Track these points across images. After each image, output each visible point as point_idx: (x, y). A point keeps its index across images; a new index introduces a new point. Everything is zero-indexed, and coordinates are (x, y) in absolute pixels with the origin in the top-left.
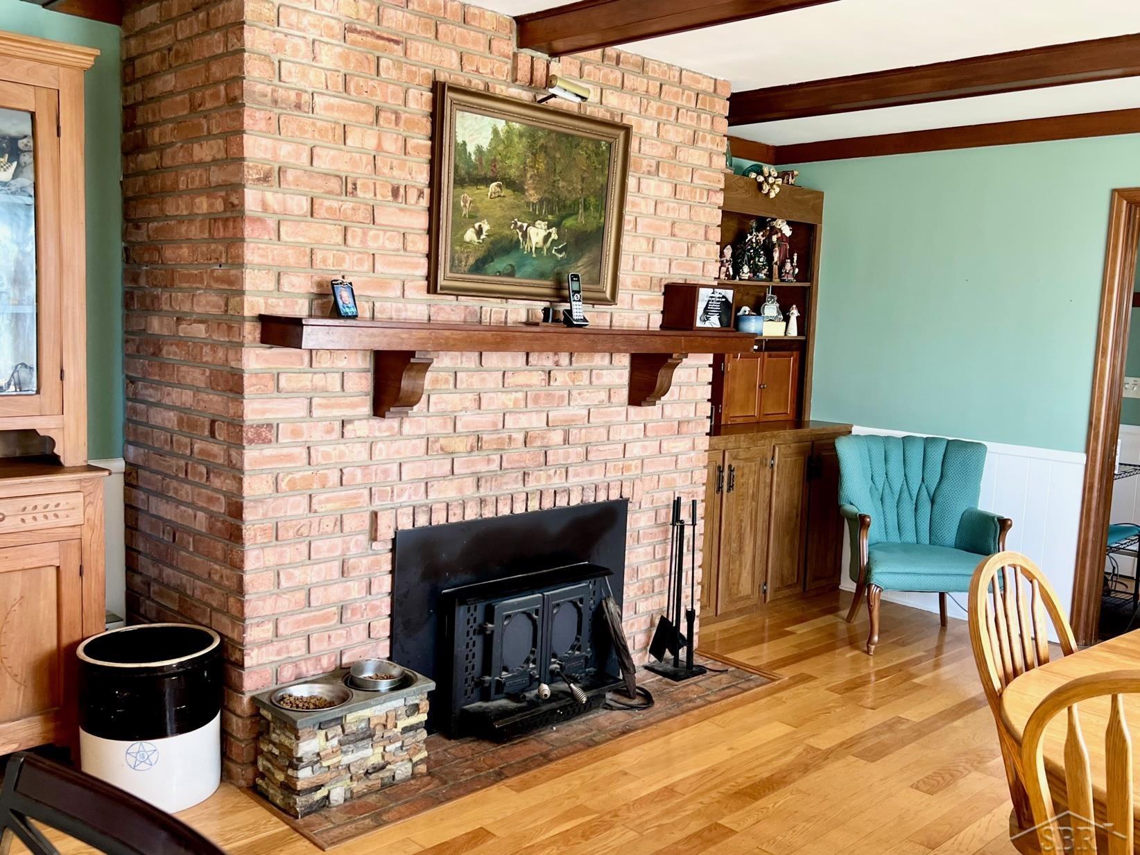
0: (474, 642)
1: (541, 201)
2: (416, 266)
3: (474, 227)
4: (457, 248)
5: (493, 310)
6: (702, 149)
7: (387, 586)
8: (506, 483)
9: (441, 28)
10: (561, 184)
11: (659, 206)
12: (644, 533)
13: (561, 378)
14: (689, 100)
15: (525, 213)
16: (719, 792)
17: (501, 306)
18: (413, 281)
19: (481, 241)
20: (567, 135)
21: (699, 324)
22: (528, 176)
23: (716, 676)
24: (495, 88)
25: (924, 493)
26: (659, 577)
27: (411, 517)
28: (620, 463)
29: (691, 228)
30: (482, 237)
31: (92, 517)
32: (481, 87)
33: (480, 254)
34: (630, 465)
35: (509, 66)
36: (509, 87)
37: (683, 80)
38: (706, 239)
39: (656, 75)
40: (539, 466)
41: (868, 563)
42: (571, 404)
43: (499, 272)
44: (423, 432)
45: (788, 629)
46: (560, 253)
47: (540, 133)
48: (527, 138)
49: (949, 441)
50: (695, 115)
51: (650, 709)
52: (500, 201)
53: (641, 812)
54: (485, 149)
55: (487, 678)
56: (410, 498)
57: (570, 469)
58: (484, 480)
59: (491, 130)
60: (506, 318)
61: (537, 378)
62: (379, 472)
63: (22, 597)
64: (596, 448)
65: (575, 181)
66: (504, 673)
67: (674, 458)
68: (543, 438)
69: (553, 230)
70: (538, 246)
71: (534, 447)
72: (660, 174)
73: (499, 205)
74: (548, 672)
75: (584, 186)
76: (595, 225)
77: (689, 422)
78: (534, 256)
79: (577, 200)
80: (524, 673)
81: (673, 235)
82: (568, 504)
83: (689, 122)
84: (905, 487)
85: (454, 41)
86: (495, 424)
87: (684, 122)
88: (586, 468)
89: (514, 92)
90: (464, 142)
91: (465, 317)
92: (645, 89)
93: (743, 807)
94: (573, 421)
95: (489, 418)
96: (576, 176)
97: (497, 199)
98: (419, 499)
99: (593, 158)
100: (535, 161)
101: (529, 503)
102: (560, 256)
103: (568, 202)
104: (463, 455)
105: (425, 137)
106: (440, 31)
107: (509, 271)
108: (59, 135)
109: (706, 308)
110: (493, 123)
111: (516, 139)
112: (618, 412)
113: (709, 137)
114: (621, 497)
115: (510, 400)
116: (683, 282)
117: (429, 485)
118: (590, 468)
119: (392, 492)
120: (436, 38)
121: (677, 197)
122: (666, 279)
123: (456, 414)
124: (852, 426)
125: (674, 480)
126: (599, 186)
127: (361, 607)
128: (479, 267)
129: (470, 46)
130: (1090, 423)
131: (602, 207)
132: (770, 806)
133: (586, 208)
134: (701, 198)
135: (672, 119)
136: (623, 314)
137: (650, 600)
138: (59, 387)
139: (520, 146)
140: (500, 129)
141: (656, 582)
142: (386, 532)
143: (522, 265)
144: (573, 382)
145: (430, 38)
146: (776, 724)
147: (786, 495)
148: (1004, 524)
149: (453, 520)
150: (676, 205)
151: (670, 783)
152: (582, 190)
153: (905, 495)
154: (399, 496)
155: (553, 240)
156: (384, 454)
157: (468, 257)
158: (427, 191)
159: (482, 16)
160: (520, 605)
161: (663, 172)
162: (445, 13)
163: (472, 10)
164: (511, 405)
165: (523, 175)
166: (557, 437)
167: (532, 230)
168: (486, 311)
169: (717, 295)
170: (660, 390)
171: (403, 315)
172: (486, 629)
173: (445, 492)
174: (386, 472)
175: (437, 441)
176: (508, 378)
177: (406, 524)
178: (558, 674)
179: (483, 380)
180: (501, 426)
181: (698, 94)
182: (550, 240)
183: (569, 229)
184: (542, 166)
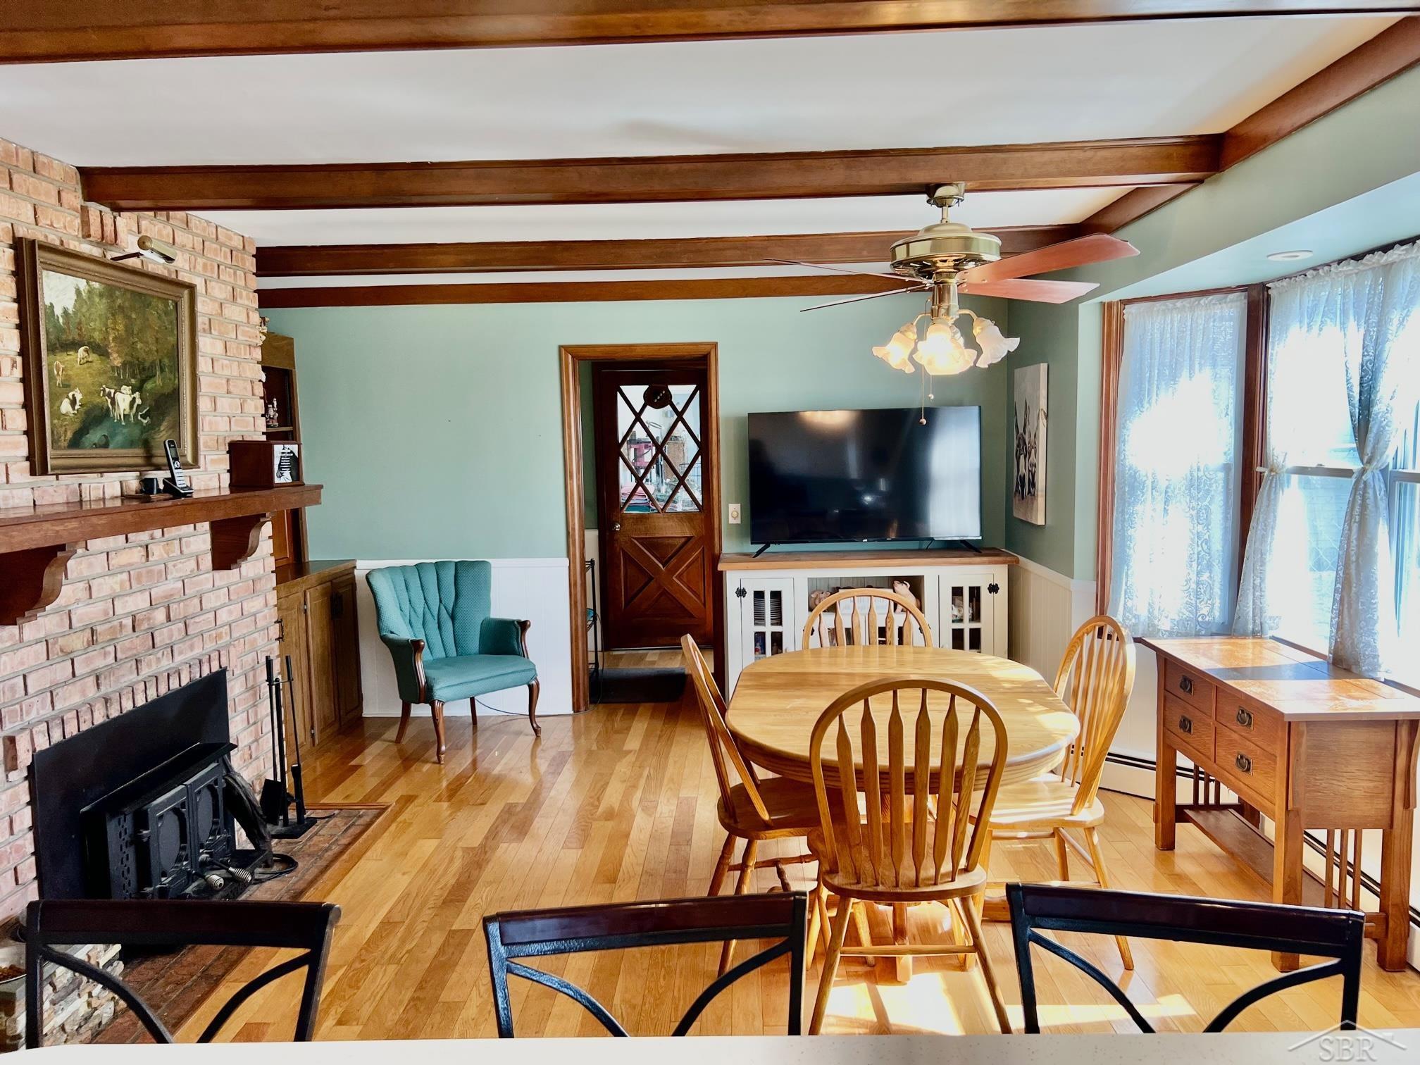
0: (128, 855)
1: (124, 364)
2: (16, 446)
3: (68, 397)
4: (56, 421)
5: (92, 485)
6: (241, 305)
7: (28, 822)
8: (123, 676)
9: (15, 177)
10: (139, 345)
11: (215, 363)
12: (239, 700)
13: (157, 551)
14: (226, 258)
15: (110, 378)
16: (429, 908)
17: (97, 481)
18: (16, 462)
19: (76, 412)
20: (140, 294)
21: (277, 480)
22: (111, 338)
23: (327, 822)
24: (69, 245)
25: (444, 612)
26: (253, 742)
27: (47, 734)
28: (214, 632)
29: (241, 383)
30: (77, 407)
32: (57, 243)
33: (76, 426)
34: (221, 633)
35: (78, 221)
36: (80, 243)
37: (219, 236)
38: (253, 394)
39: (199, 232)
40: (148, 650)
41: (426, 683)
42: (169, 577)
43: (95, 444)
44: (42, 635)
45: (353, 763)
46: (145, 418)
47: (117, 293)
48: (107, 299)
49: (456, 563)
50: (232, 271)
51: (297, 869)
52: (89, 368)
53: (382, 948)
54: (70, 312)
55: (148, 890)
56: (38, 713)
57: (175, 648)
58: (103, 677)
59: (74, 291)
60: (104, 493)
61: (136, 555)
62: (6, 689)
64: (192, 620)
65: (150, 342)
66: (163, 879)
67: (253, 618)
68: (149, 619)
69: (137, 395)
70: (126, 413)
71: (141, 631)
72: (213, 331)
73: (88, 370)
74: (198, 865)
75: (159, 346)
76: (171, 386)
77: (260, 579)
78: (123, 423)
79: (153, 362)
80: (181, 872)
81: (228, 392)
82: (180, 685)
83: (227, 279)
84: (427, 609)
85: (28, 192)
86: (106, 613)
87: (224, 279)
88: (189, 643)
89: (86, 248)
90: (51, 304)
91: (67, 498)
92: (191, 246)
93: (460, 912)
94: (172, 595)
95: (100, 606)
96: (151, 337)
97: (86, 365)
98: (47, 712)
99: (164, 317)
100: (115, 323)
101: (148, 692)
102: (145, 421)
103: (147, 365)
104: (80, 653)
105: (9, 299)
106: (14, 180)
107: (103, 443)
109: (280, 465)
110: (75, 282)
111: (97, 300)
112: (206, 578)
113: (244, 293)
114: (220, 667)
115: (116, 583)
116: (241, 439)
117: (54, 694)
118: (190, 642)
119: (21, 710)
120: (11, 188)
121: (228, 354)
122: (228, 436)
123: (69, 608)
124: (355, 560)
125: (255, 640)
126: (170, 347)
127: (6, 851)
128: (75, 442)
129: (43, 198)
130: (568, 533)
131: (176, 368)
132: (480, 901)
133: (162, 370)
134: (245, 354)
135: (215, 275)
136: (199, 477)
137: (250, 767)
139: (101, 306)
140: (82, 289)
141: (253, 747)
142: (25, 758)
143: (114, 435)
144: (168, 554)
145: (6, 189)
146: (421, 842)
147: (318, 639)
148: (524, 625)
149: (84, 728)
150: (228, 362)
151: (382, 917)
152: (157, 351)
153: (428, 616)
154: (28, 713)
155: (138, 405)
156: (9, 667)
157: (66, 431)
158: (19, 360)
159: (50, 166)
160: (169, 801)
161: (215, 330)
162: (17, 160)
163: (42, 159)
164: (117, 588)
165: (105, 339)
166: (160, 615)
167: (119, 397)
168: (86, 488)
169: (287, 451)
170: (252, 547)
171: (11, 503)
172: (141, 837)
173: (69, 698)
174: (12, 688)
175: (56, 643)
176: (112, 559)
177: (42, 744)
178: (211, 863)
179: (90, 565)
180: (111, 613)
181: (232, 251)
182: (135, 406)
183: (150, 391)
184: (121, 327)
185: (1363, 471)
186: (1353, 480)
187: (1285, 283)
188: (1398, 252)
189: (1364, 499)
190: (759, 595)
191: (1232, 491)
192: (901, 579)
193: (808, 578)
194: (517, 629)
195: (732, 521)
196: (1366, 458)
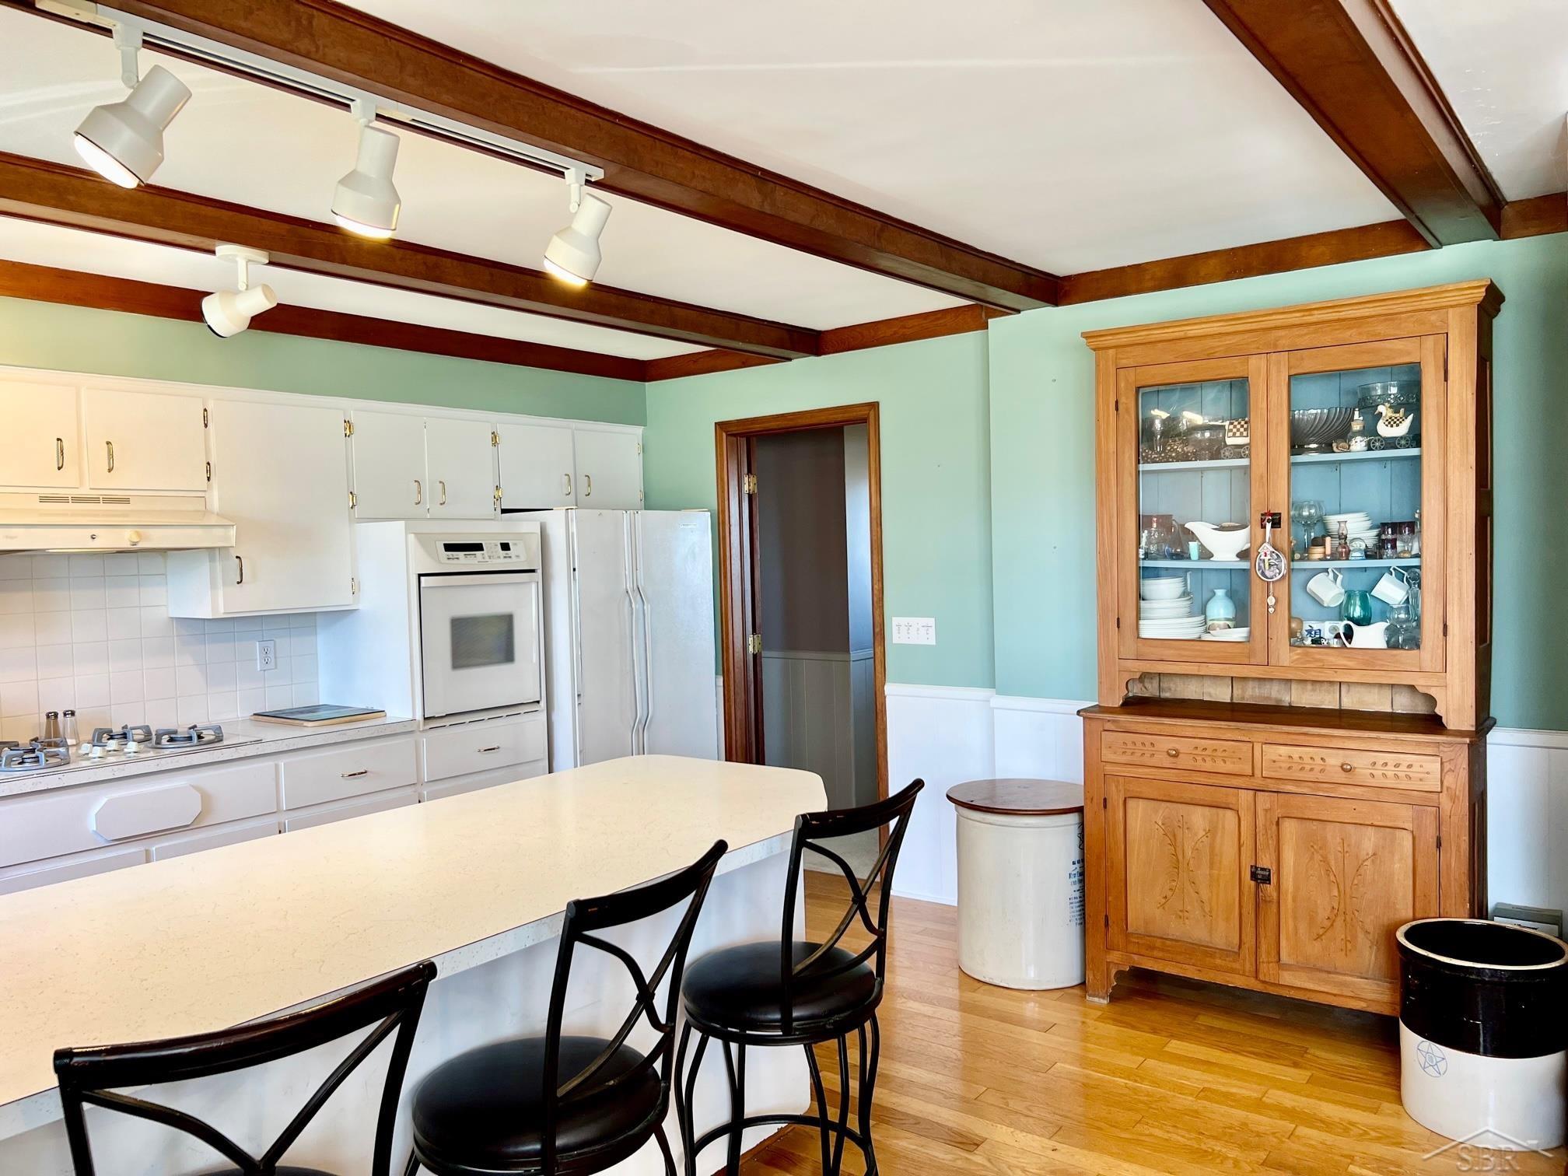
31: (1453, 787)
63: (1374, 854)
108: (1446, 380)
138: (1441, 643)
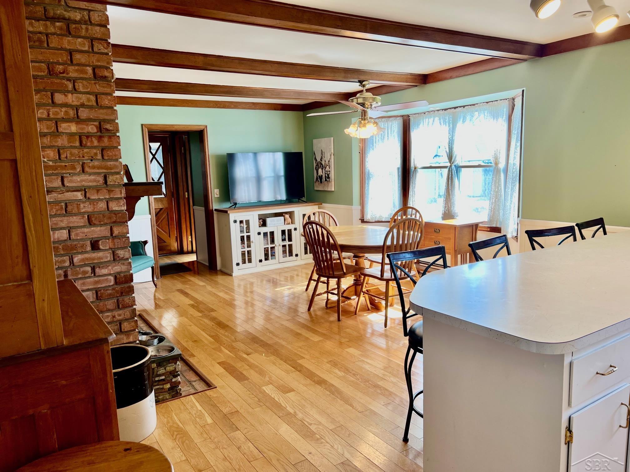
130: (149, 204)
148: (144, 243)
185: (451, 166)
186: (448, 169)
187: (417, 115)
188: (459, 109)
189: (452, 172)
190: (241, 222)
191: (400, 175)
192: (286, 213)
193: (258, 215)
194: (142, 245)
195: (216, 196)
196: (452, 162)
